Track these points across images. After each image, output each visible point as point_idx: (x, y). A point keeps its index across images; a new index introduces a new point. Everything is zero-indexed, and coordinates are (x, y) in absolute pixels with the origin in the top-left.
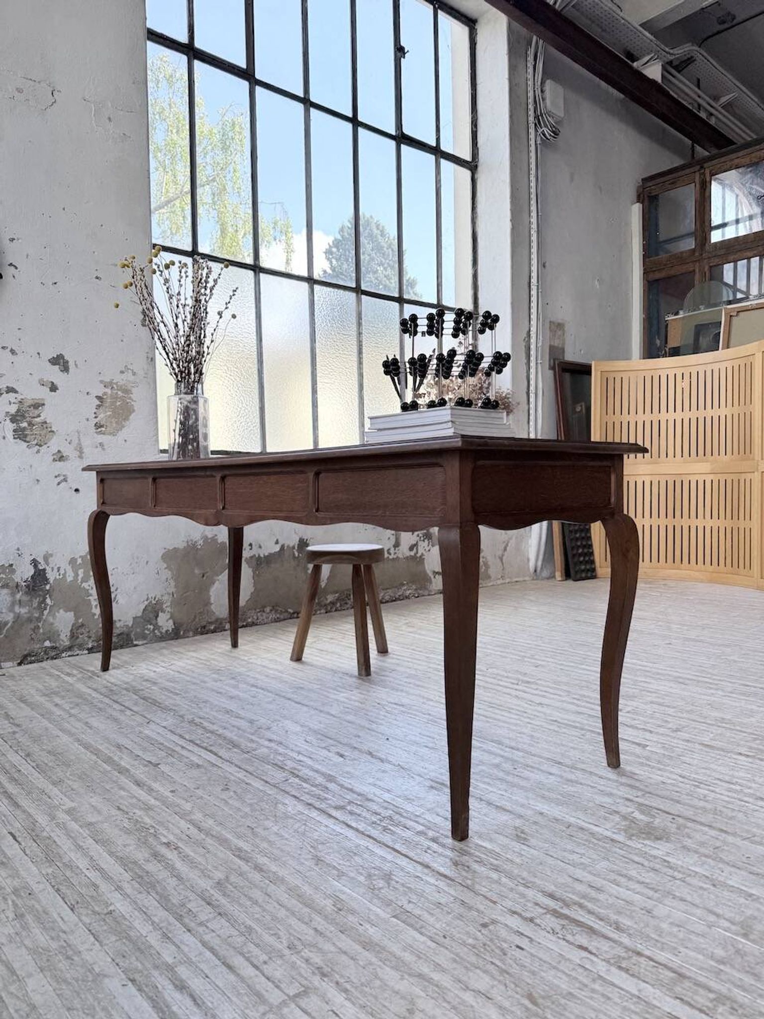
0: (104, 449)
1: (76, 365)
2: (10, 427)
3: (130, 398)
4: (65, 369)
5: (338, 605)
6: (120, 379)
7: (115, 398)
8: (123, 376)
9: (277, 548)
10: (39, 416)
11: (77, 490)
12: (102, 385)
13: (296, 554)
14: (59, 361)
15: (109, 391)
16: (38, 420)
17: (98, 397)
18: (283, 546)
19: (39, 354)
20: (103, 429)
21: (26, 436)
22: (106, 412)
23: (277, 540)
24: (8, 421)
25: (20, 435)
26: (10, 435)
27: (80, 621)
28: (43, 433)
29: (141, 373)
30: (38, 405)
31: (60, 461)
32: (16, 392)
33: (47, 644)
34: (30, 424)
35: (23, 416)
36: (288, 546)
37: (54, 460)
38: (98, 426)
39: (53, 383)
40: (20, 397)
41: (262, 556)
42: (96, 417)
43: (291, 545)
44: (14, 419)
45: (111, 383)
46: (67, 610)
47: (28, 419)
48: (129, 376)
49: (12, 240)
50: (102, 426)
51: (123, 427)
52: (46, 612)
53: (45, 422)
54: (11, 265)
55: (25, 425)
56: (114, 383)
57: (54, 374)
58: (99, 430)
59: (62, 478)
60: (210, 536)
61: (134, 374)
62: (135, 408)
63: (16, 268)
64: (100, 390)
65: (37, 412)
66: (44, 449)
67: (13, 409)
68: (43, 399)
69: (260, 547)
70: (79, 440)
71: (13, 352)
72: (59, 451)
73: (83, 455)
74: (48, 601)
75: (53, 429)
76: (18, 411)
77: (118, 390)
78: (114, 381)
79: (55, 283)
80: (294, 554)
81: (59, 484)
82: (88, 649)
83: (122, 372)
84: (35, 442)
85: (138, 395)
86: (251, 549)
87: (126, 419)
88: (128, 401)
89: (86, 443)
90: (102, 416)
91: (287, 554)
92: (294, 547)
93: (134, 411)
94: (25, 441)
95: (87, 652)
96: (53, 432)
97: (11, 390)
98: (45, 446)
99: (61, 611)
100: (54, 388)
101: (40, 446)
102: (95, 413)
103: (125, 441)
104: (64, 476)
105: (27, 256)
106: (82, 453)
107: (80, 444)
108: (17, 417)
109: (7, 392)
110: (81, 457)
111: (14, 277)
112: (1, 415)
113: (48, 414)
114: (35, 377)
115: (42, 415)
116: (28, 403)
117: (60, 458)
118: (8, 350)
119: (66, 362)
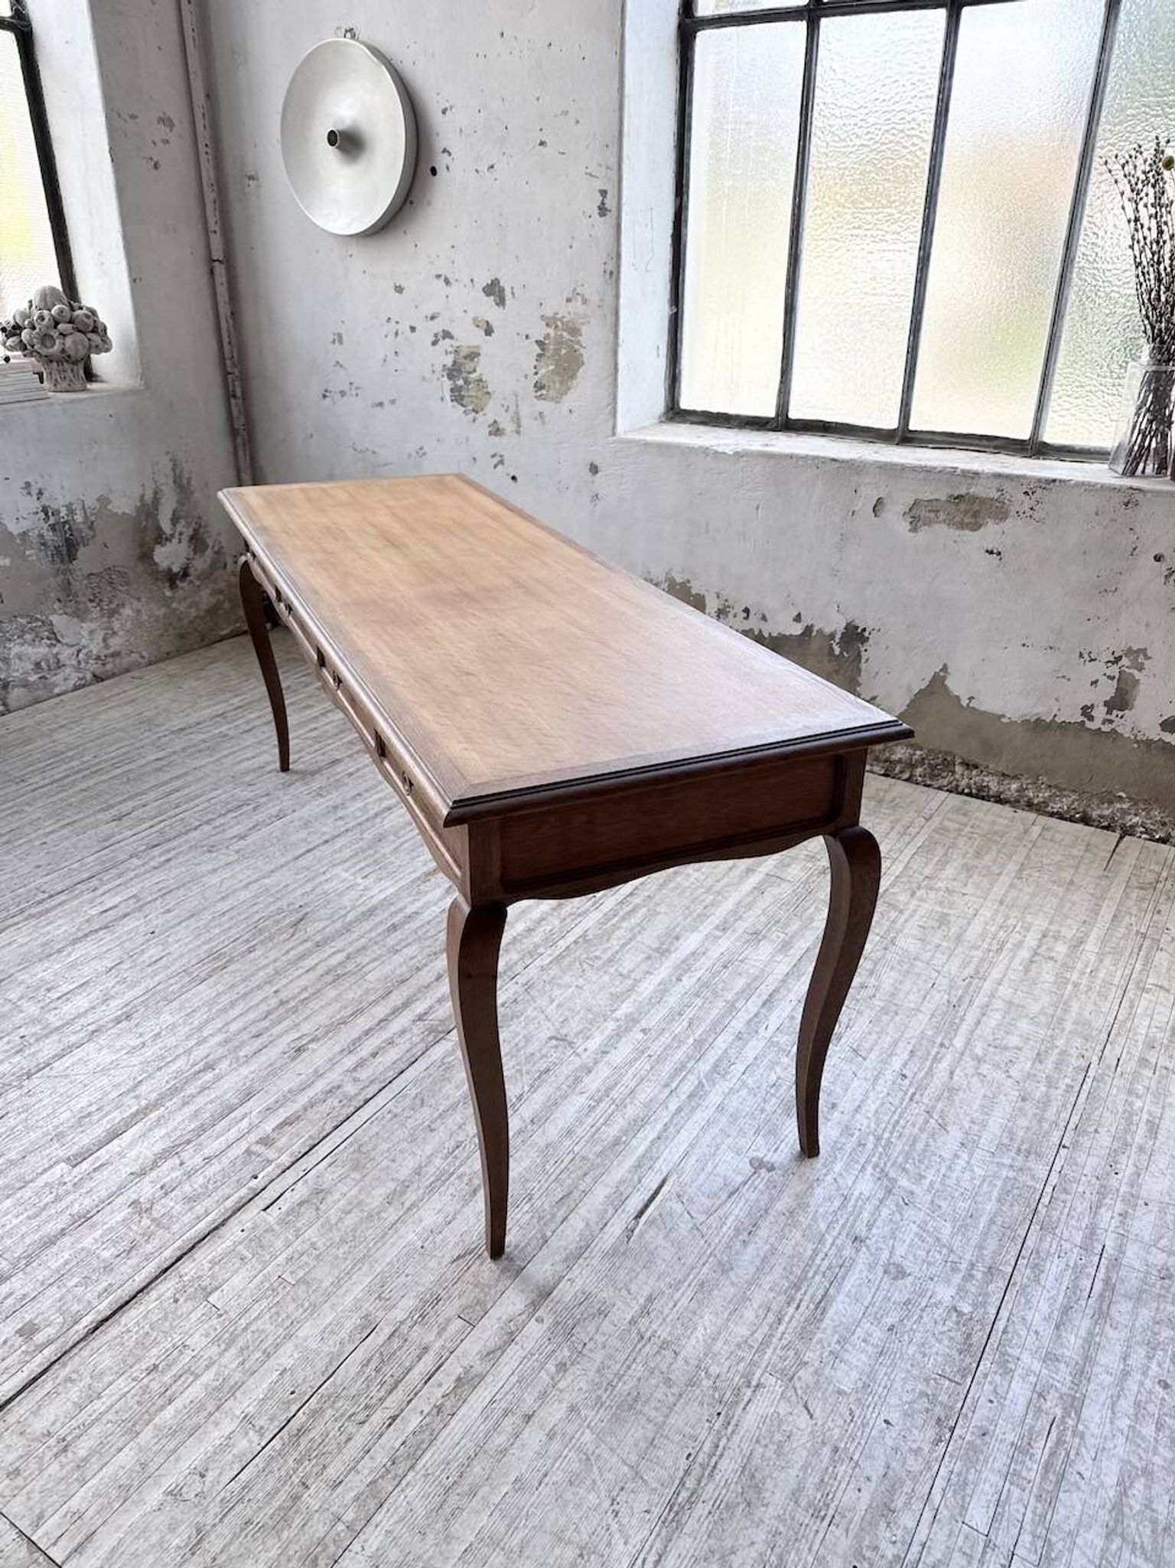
0: (544, 423)
1: (513, 293)
2: (448, 384)
3: (578, 342)
4: (501, 301)
5: (919, 771)
6: (564, 311)
7: (559, 342)
8: (571, 306)
9: (797, 630)
10: (475, 371)
11: (514, 478)
12: (544, 323)
13: (837, 650)
14: (494, 290)
15: (551, 331)
16: (473, 376)
17: (539, 343)
18: (808, 630)
19: (472, 281)
20: (544, 392)
21: (462, 397)
22: (547, 366)
23: (799, 615)
24: (445, 378)
25: (458, 396)
26: (448, 395)
28: (479, 394)
29: (594, 300)
30: (473, 355)
31: (496, 435)
32: (452, 337)
34: (467, 382)
35: (460, 371)
36: (820, 631)
37: (490, 433)
38: (539, 386)
39: (487, 322)
40: (457, 344)
41: (766, 635)
42: (536, 373)
43: (828, 631)
44: (450, 377)
45: (554, 318)
47: (464, 375)
48: (577, 306)
49: (444, 112)
50: (542, 388)
51: (569, 389)
53: (481, 380)
54: (445, 151)
55: (461, 382)
56: (560, 320)
57: (487, 308)
58: (539, 393)
59: (498, 459)
60: (679, 580)
61: (585, 302)
62: (585, 360)
63: (450, 154)
64: (539, 331)
65: (472, 365)
66: (480, 416)
67: (449, 361)
68: (478, 347)
69: (764, 618)
70: (517, 406)
71: (447, 282)
72: (495, 422)
73: (522, 430)
75: (490, 390)
76: (455, 362)
77: (563, 330)
78: (559, 316)
79: (492, 167)
80: (831, 649)
81: (495, 467)
83: (569, 300)
84: (470, 408)
85: (591, 338)
86: (747, 618)
87: (573, 377)
88: (576, 347)
89: (525, 411)
90: (543, 371)
91: (815, 645)
92: (832, 636)
93: (583, 363)
94: (463, 405)
96: (488, 393)
97: (447, 335)
98: (481, 414)
100: (489, 331)
101: (477, 412)
102: (535, 367)
103: (570, 411)
104: (501, 456)
105: (461, 130)
106: (519, 426)
107: (517, 413)
108: (453, 372)
109: (444, 338)
110: (518, 432)
111: (448, 168)
112: (439, 368)
113: (484, 368)
114: (471, 315)
115: (478, 369)
116: (464, 352)
117: (496, 431)
118: (443, 278)
119: (502, 290)
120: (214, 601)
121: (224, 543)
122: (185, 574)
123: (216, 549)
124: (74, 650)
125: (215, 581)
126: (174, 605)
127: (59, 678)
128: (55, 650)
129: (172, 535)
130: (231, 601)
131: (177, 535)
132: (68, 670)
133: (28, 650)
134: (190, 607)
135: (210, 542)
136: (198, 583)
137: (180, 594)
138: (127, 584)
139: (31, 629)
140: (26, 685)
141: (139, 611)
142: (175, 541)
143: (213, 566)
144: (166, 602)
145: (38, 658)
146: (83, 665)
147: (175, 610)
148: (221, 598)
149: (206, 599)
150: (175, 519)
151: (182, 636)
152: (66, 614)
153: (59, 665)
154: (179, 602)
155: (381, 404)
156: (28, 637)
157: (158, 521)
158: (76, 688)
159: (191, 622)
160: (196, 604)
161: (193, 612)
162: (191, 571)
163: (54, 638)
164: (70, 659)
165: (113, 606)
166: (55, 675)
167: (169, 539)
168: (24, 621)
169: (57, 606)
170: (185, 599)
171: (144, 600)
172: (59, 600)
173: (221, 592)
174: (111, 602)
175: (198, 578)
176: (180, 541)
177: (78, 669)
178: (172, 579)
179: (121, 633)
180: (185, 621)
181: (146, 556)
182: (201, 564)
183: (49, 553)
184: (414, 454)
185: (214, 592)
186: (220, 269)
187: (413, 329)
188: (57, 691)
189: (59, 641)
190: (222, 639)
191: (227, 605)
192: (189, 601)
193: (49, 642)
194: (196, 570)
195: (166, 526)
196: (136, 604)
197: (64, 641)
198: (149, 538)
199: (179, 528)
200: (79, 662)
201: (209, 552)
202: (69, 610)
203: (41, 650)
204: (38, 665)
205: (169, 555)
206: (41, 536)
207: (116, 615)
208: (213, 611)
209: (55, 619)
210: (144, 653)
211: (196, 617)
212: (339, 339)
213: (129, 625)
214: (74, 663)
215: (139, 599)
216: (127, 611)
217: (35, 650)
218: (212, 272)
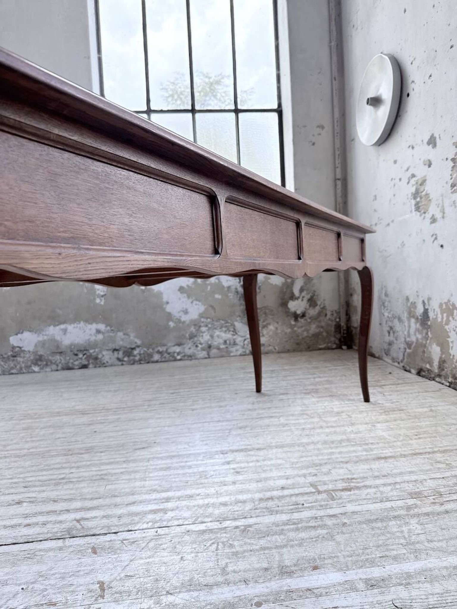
1: (440, 138)
2: (413, 202)
4: (435, 146)
10: (424, 190)
11: (442, 246)
14: (432, 142)
16: (424, 193)
17: (453, 160)
19: (422, 141)
21: (419, 207)
24: (412, 200)
25: (417, 207)
26: (413, 208)
27: (443, 356)
28: (426, 202)
30: (423, 182)
31: (433, 223)
32: (415, 176)
33: (428, 366)
34: (421, 198)
35: (418, 193)
37: (431, 223)
38: (453, 186)
39: (429, 160)
40: (417, 179)
42: (451, 178)
44: (415, 198)
46: (438, 345)
47: (420, 194)
49: (412, 63)
50: (455, 186)
52: (428, 342)
53: (427, 194)
54: (412, 82)
55: (418, 199)
57: (429, 152)
58: (453, 190)
59: (434, 237)
63: (414, 82)
64: (453, 153)
65: (423, 187)
66: (426, 215)
67: (413, 190)
68: (425, 176)
70: (443, 203)
71: (413, 148)
72: (433, 215)
73: (445, 215)
74: (429, 333)
75: (431, 198)
76: (416, 189)
79: (431, 76)
81: (433, 242)
82: (449, 382)
84: (422, 212)
89: (447, 203)
90: (455, 176)
94: (419, 212)
95: (448, 384)
96: (430, 200)
97: (413, 176)
98: (427, 214)
99: (435, 344)
100: (430, 165)
101: (425, 213)
102: (451, 175)
104: (436, 235)
105: (418, 67)
106: (444, 213)
107: (443, 206)
108: (416, 195)
109: (412, 178)
110: (443, 217)
111: (413, 90)
112: (410, 195)
113: (428, 188)
114: (422, 160)
115: (426, 189)
116: (419, 183)
117: (434, 220)
118: (411, 147)
119: (435, 138)
120: (317, 331)
121: (327, 303)
122: (303, 315)
123: (322, 306)
124: (243, 339)
125: (320, 322)
126: (295, 329)
127: (234, 349)
128: (235, 337)
129: (299, 298)
130: (327, 332)
131: (301, 297)
132: (238, 347)
133: (223, 335)
134: (303, 331)
135: (319, 303)
136: (309, 320)
137: (299, 324)
138: (273, 315)
139: (226, 326)
140: (219, 349)
141: (277, 328)
142: (300, 300)
143: (319, 314)
144: (292, 327)
145: (226, 338)
146: (246, 346)
147: (295, 331)
148: (322, 330)
149: (313, 328)
150: (302, 290)
151: (298, 344)
152: (242, 322)
153: (235, 344)
154: (299, 328)
155: (388, 225)
156: (224, 329)
157: (292, 290)
158: (241, 355)
159: (303, 338)
160: (307, 331)
161: (305, 334)
162: (307, 315)
163: (235, 332)
164: (240, 341)
165: (265, 323)
166: (232, 347)
167: (297, 298)
168: (223, 322)
169: (238, 319)
170: (302, 327)
171: (280, 323)
172: (240, 316)
173: (322, 327)
174: (264, 321)
175: (310, 318)
176: (302, 300)
177: (243, 347)
178: (296, 317)
179: (266, 336)
180: (300, 337)
181: (284, 304)
182: (312, 312)
183: (239, 296)
184: (400, 247)
185: (318, 327)
186: (339, 183)
187: (400, 180)
188: (232, 354)
189: (237, 334)
190: (320, 349)
191: (325, 334)
192: (303, 328)
193: (232, 333)
194: (309, 314)
195: (296, 292)
196: (276, 325)
197: (239, 334)
198: (287, 296)
199: (304, 294)
200: (244, 345)
201: (318, 309)
202: (243, 321)
203: (228, 336)
204: (225, 342)
205: (295, 306)
206: (236, 289)
207: (266, 328)
208: (316, 336)
209: (236, 324)
210: (276, 348)
211: (307, 337)
212: (375, 198)
213: (271, 333)
214: (242, 344)
215: (277, 323)
216: (271, 327)
217: (226, 335)
218: (336, 185)
